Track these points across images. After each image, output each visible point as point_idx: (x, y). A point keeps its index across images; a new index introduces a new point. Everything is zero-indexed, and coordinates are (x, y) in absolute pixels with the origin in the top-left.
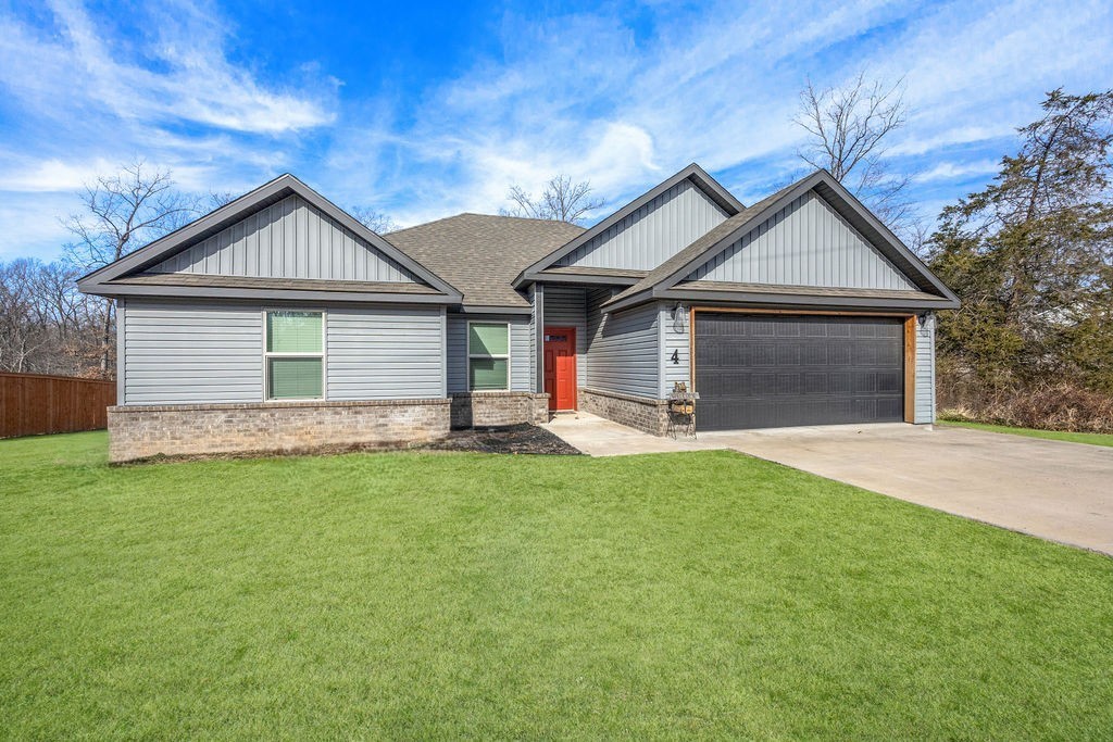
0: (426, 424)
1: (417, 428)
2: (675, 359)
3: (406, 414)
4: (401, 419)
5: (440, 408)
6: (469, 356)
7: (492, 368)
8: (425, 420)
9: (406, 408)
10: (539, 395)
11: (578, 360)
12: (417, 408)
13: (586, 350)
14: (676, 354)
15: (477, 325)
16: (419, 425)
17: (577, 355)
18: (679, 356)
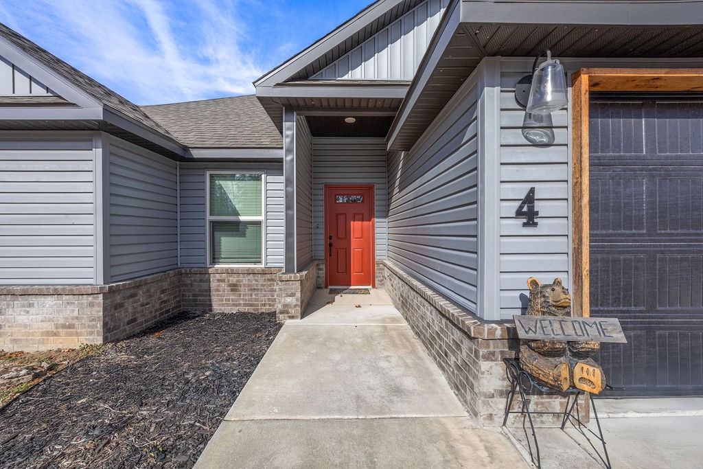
0: (64, 326)
1: (48, 333)
2: (528, 213)
3: (32, 310)
4: (23, 319)
5: (86, 300)
6: (209, 218)
7: (243, 235)
8: (61, 321)
9: (33, 299)
10: (287, 277)
11: (377, 225)
12: (50, 301)
13: (386, 214)
14: (530, 199)
15: (224, 177)
16: (49, 327)
17: (376, 220)
18: (538, 206)
